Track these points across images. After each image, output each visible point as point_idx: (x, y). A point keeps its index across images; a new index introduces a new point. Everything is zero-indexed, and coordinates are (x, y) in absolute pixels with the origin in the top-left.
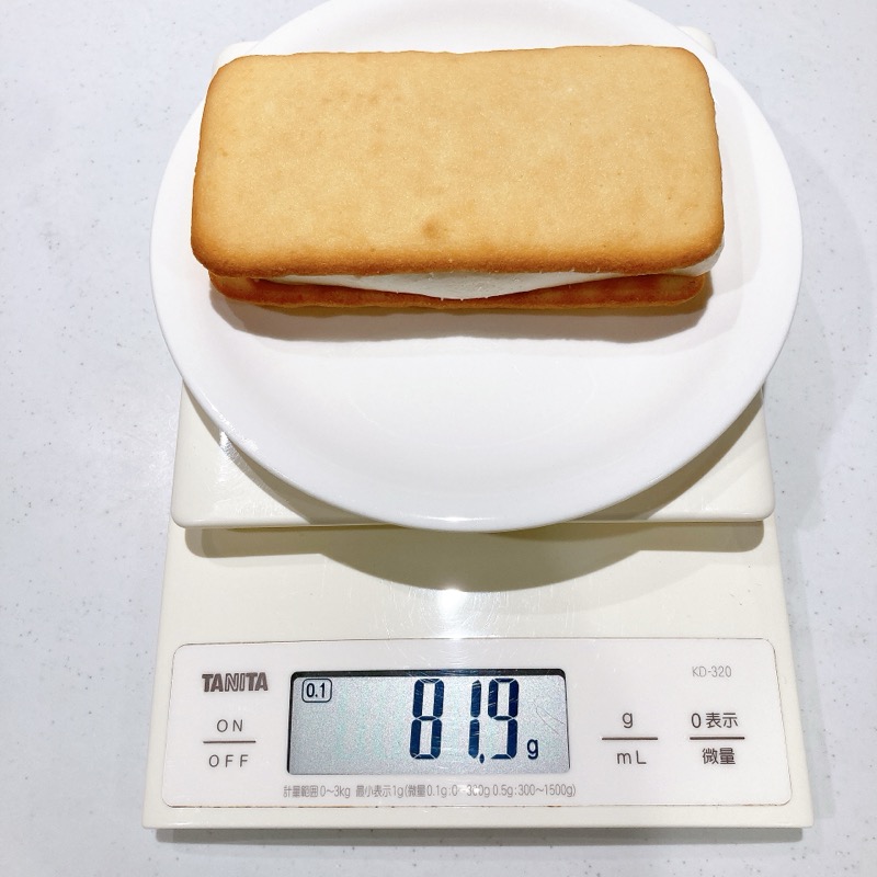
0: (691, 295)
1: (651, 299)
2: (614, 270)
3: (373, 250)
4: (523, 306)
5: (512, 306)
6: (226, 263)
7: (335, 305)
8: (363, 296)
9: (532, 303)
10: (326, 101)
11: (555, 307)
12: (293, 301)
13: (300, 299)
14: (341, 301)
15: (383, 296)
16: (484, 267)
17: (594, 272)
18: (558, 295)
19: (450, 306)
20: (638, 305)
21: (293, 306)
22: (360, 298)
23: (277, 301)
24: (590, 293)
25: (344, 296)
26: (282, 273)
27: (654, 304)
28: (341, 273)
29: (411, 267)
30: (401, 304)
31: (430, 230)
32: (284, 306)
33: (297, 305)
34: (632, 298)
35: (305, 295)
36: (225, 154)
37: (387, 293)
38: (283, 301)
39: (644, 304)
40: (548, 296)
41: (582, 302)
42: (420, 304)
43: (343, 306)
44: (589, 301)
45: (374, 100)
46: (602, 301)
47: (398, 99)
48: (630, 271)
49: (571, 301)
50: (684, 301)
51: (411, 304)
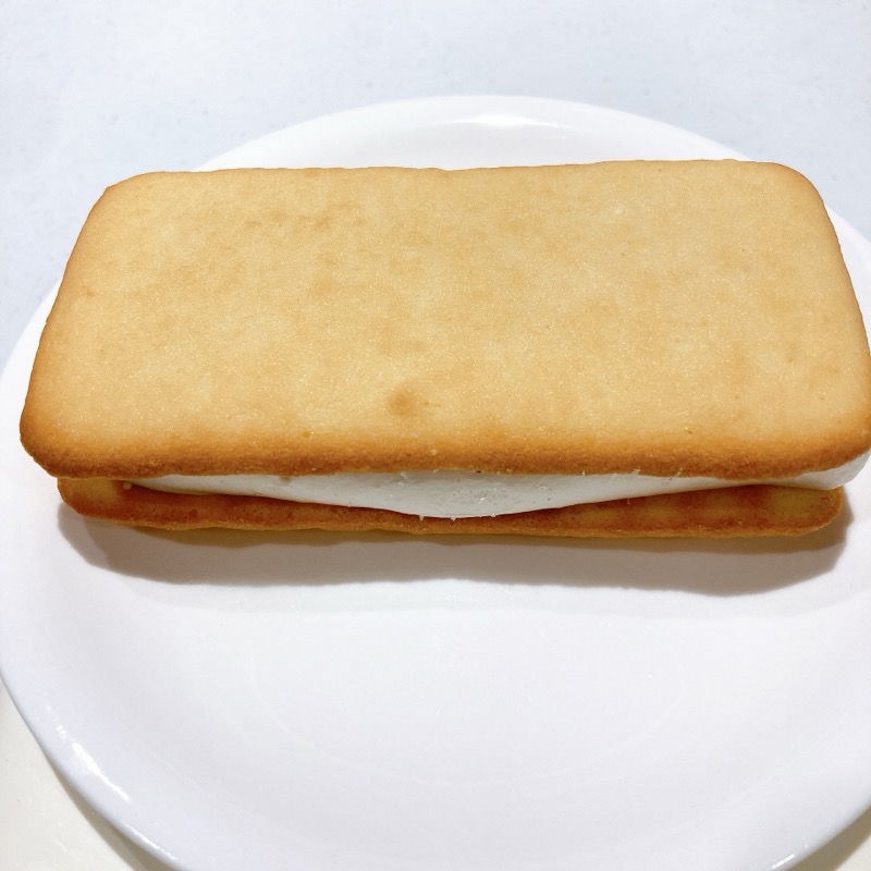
0: (826, 520)
1: (762, 524)
2: (705, 472)
3: (307, 435)
4: (553, 532)
5: (533, 531)
6: (66, 454)
7: (250, 526)
8: (296, 512)
9: (567, 526)
10: (252, 224)
11: (605, 534)
12: (180, 519)
13: (194, 516)
14: (258, 520)
15: (328, 513)
16: (488, 462)
17: (673, 474)
18: (608, 515)
19: (435, 528)
20: (740, 533)
21: (179, 527)
22: (290, 515)
23: (155, 518)
24: (661, 513)
25: (265, 511)
26: (156, 471)
27: (767, 533)
28: (252, 471)
29: (369, 462)
30: (355, 525)
31: (402, 403)
32: (165, 527)
33: (188, 526)
34: (731, 523)
35: (201, 511)
36: (90, 294)
37: (334, 508)
38: (165, 519)
39: (751, 533)
40: (594, 516)
41: (649, 528)
42: (386, 525)
43: (261, 527)
44: (661, 526)
45: (324, 223)
46: (683, 526)
47: (360, 222)
48: (734, 475)
49: (631, 525)
50: (817, 529)
51: (372, 525)
